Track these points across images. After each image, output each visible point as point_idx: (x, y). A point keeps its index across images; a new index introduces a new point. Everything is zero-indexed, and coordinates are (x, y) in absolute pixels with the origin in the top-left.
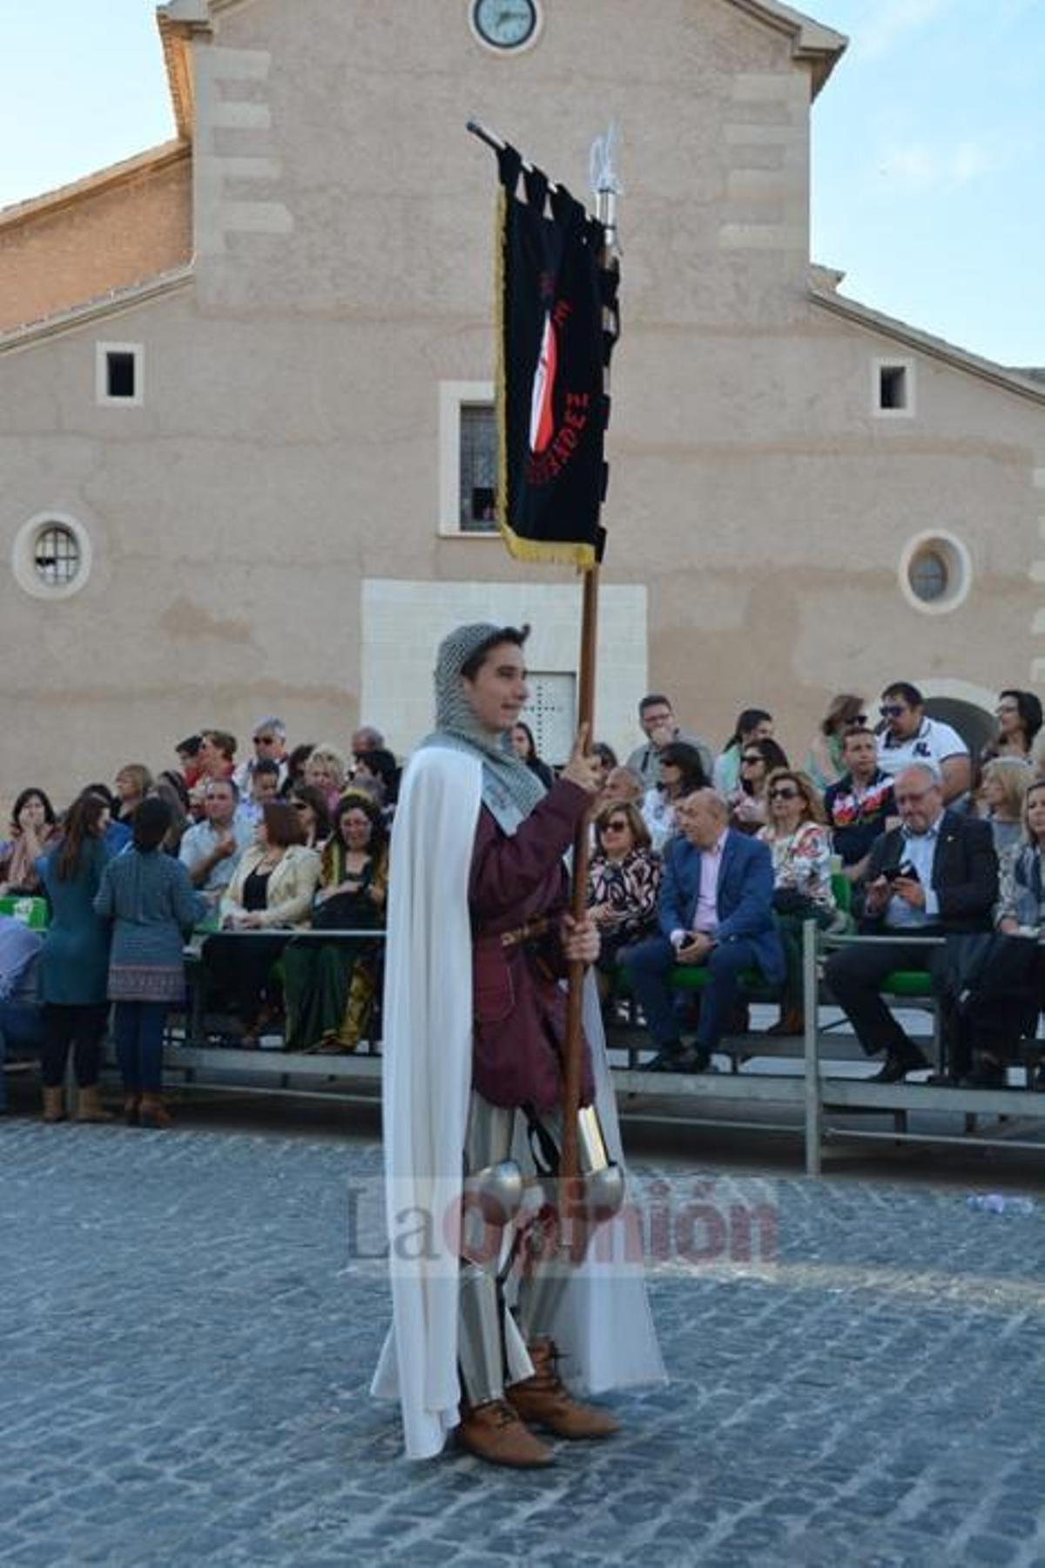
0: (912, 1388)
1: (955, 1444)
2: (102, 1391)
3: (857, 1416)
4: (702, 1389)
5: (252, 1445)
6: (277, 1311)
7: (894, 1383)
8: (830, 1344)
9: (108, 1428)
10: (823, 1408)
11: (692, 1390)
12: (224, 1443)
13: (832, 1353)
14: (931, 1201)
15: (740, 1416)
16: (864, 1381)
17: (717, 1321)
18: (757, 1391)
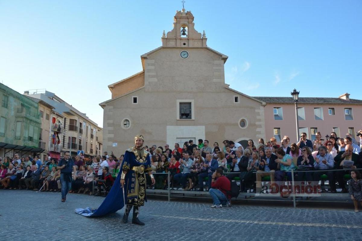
0: (233, 231)
1: (237, 238)
2: (127, 232)
3: (225, 235)
4: (205, 232)
5: (145, 239)
6: (150, 223)
7: (230, 231)
8: (223, 226)
9: (127, 237)
10: (221, 234)
11: (204, 233)
12: (142, 239)
13: (223, 227)
14: (239, 207)
15: (210, 236)
16: (227, 231)
17: (208, 224)
18: (212, 232)
